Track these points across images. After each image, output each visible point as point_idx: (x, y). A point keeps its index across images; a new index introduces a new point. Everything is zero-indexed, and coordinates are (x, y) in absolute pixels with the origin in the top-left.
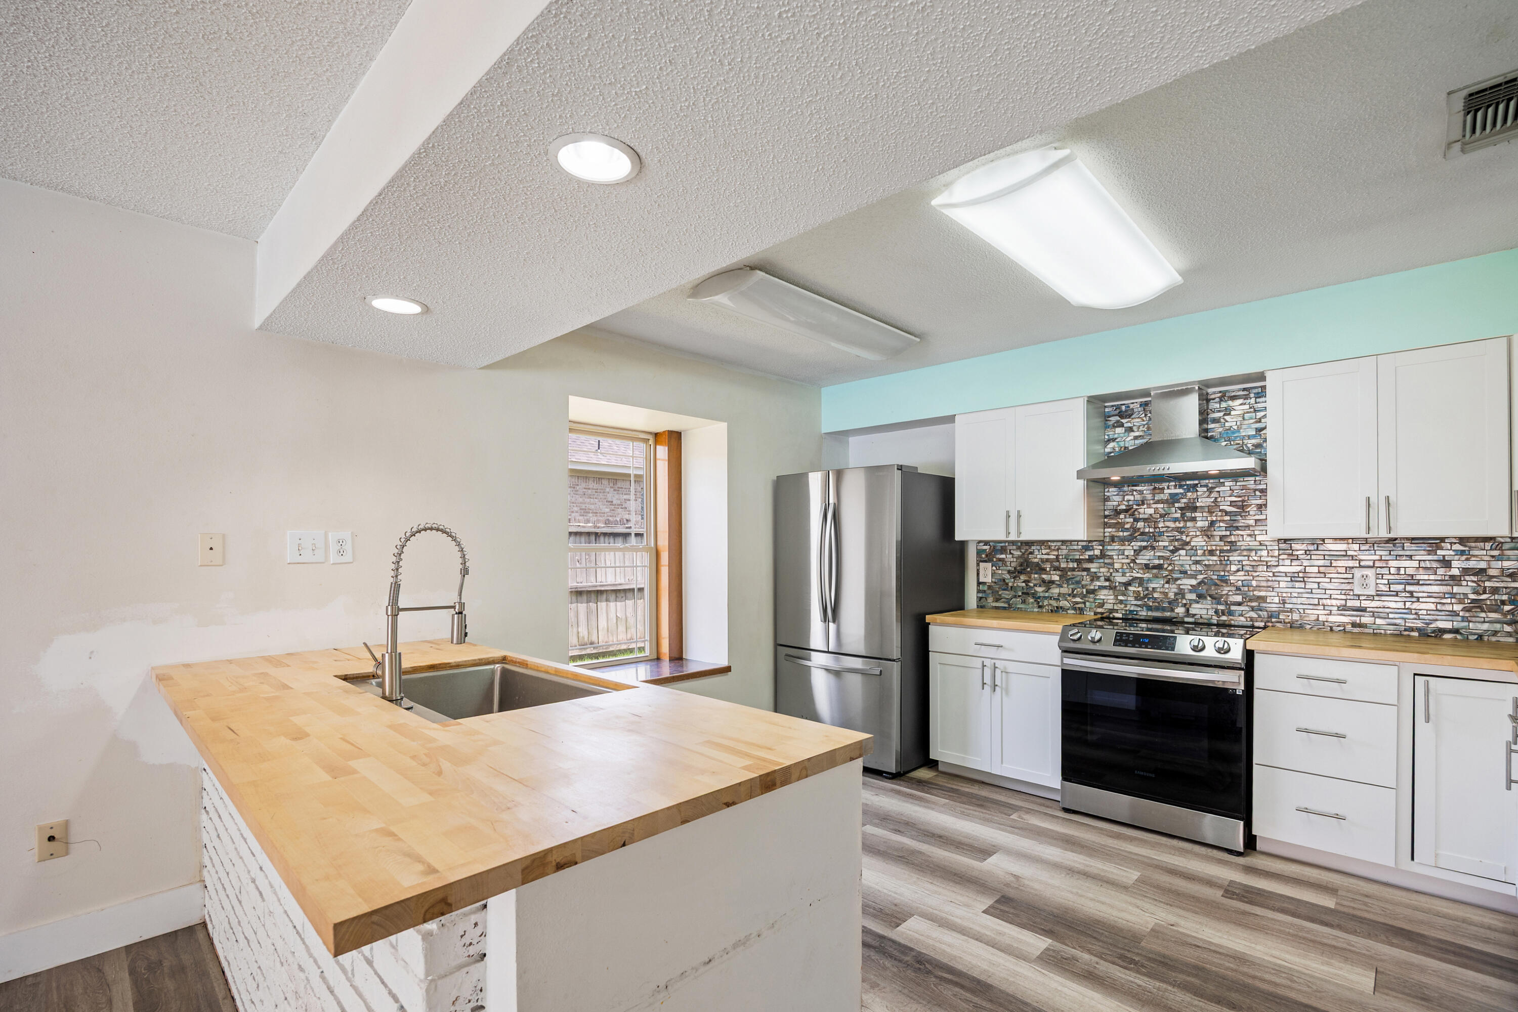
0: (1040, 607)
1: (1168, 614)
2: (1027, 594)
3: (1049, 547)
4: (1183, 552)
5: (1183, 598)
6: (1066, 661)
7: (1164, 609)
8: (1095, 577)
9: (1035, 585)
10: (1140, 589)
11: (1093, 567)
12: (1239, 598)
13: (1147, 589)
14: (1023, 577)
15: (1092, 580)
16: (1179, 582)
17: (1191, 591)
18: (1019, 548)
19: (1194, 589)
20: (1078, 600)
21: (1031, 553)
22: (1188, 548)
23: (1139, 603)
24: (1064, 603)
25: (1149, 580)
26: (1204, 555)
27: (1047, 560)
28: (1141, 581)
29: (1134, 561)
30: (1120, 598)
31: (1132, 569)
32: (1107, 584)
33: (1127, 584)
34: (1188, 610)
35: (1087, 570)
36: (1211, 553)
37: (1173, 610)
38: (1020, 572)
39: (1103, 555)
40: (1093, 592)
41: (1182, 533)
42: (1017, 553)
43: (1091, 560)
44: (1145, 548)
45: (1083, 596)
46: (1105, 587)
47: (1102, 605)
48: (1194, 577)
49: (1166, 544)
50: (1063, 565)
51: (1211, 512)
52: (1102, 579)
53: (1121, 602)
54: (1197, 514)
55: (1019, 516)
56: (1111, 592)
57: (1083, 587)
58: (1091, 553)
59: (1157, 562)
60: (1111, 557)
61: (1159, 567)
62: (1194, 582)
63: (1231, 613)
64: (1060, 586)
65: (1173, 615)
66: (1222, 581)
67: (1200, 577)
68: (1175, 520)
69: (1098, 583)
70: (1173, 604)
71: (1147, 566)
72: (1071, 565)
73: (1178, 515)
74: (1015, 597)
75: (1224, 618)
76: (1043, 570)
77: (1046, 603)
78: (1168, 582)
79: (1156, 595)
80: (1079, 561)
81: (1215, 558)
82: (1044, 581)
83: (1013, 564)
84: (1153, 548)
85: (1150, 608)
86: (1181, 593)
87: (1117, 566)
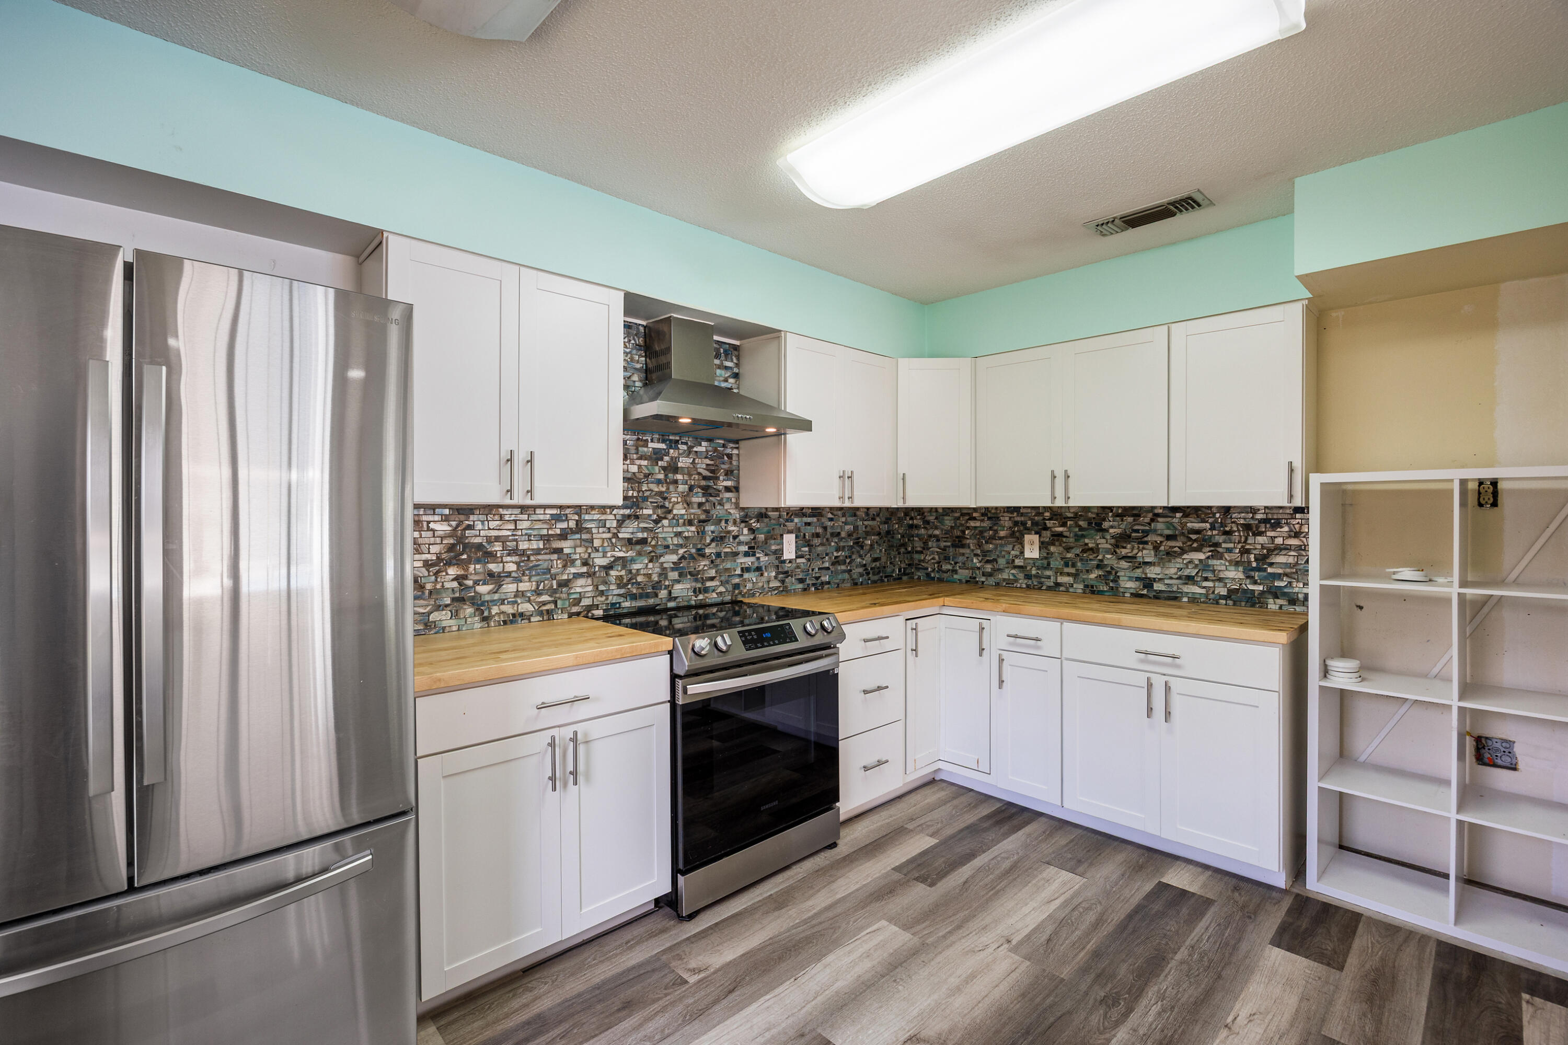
0: (485, 619)
1: (651, 601)
2: (461, 600)
3: (501, 518)
4: (665, 522)
5: (666, 578)
7: (647, 596)
8: (568, 561)
9: (476, 583)
10: (623, 573)
11: (566, 546)
12: (712, 573)
13: (630, 571)
14: (453, 571)
15: (565, 566)
16: (662, 560)
17: (673, 569)
18: (446, 519)
19: (676, 566)
20: (545, 598)
21: (470, 527)
22: (670, 516)
23: (622, 591)
24: (526, 607)
25: (633, 560)
26: (684, 524)
27: (497, 539)
28: (624, 562)
29: (615, 535)
30: (602, 588)
31: (613, 546)
32: (584, 569)
33: (608, 568)
34: (670, 593)
35: (559, 551)
36: (690, 523)
37: (656, 595)
38: (449, 563)
39: (579, 528)
40: (565, 584)
41: (665, 499)
42: (442, 528)
43: (563, 536)
44: (629, 517)
45: (552, 592)
46: (580, 575)
47: (577, 602)
48: (675, 552)
49: (650, 512)
50: (523, 546)
51: (690, 475)
52: (578, 563)
53: (602, 593)
54: (679, 477)
55: (530, 462)
56: (589, 581)
57: (553, 577)
58: (564, 525)
59: (640, 535)
60: (589, 531)
61: (643, 541)
62: (674, 558)
63: (706, 590)
64: (518, 580)
65: (657, 601)
66: (700, 555)
67: (681, 551)
68: (659, 482)
69: (573, 570)
70: (657, 586)
71: (630, 541)
72: (535, 545)
73: (661, 476)
74: (438, 608)
75: (701, 597)
76: (490, 556)
77: (495, 610)
78: (651, 561)
79: (640, 579)
80: (547, 539)
81: (693, 529)
82: (491, 574)
83: (435, 549)
84: (637, 517)
85: (634, 597)
86: (663, 573)
87: (597, 543)
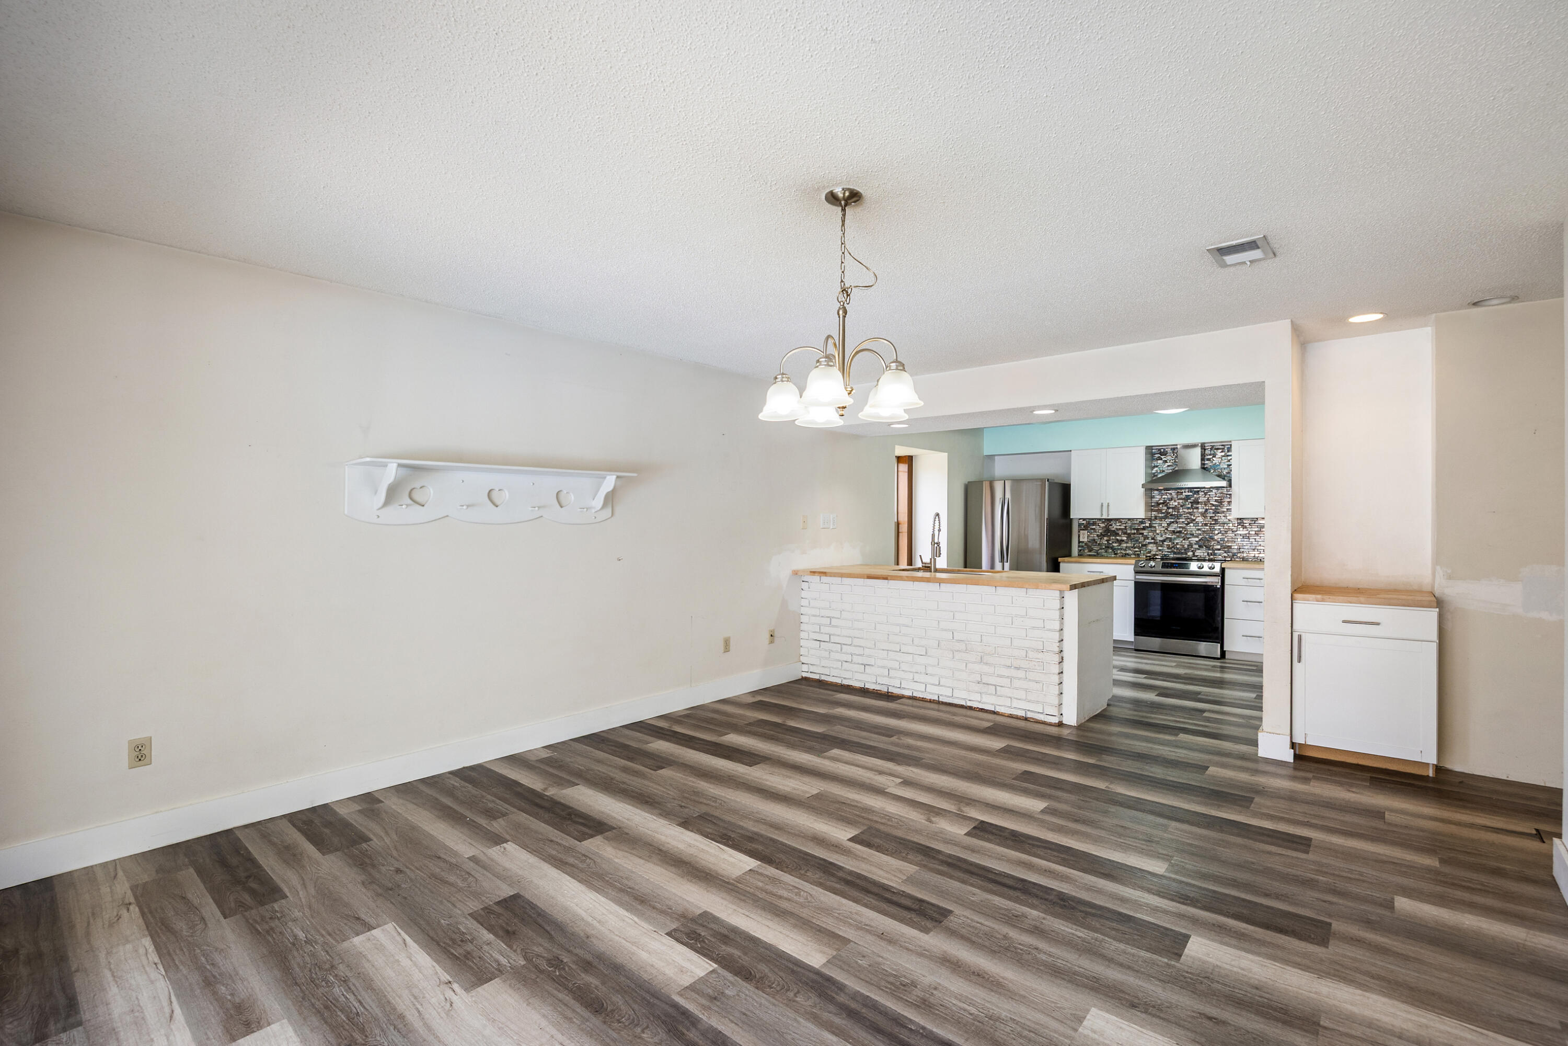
0: (1115, 554)
1: (1184, 556)
2: (1108, 547)
3: (1121, 522)
4: (1192, 525)
5: (1192, 547)
6: (1137, 577)
7: (1182, 553)
8: (1146, 538)
9: (1113, 542)
10: (1170, 543)
11: (1145, 532)
12: (1219, 547)
13: (1174, 543)
14: (1105, 538)
15: (1145, 539)
16: (1190, 539)
17: (1195, 544)
18: (1103, 523)
19: (1197, 542)
20: (1137, 550)
21: (1111, 525)
22: (1194, 522)
23: (1170, 550)
24: (1130, 552)
25: (1175, 539)
26: (1202, 526)
27: (1120, 529)
28: (1170, 540)
29: (1167, 529)
30: (1160, 548)
31: (1166, 533)
32: (1153, 541)
33: (1163, 541)
34: (1194, 554)
35: (1142, 534)
36: (1206, 525)
37: (1186, 554)
38: (1104, 536)
39: (1151, 526)
40: (1145, 545)
41: (1191, 515)
42: (1102, 525)
43: (1144, 528)
44: (1173, 522)
45: (1139, 548)
46: (1151, 543)
47: (1150, 552)
48: (1197, 537)
49: (1184, 520)
50: (1129, 532)
51: (1206, 505)
52: (1150, 538)
53: (1160, 550)
54: (1199, 506)
55: (1108, 505)
56: (1155, 545)
57: (1139, 543)
58: (1144, 525)
59: (1179, 529)
60: (1155, 527)
61: (1180, 532)
62: (1197, 539)
63: (1215, 554)
64: (1127, 543)
65: (1187, 556)
66: (1210, 538)
67: (1200, 537)
68: (1188, 508)
69: (1148, 541)
70: (1187, 550)
71: (1174, 531)
72: (1133, 532)
73: (1190, 506)
74: (1101, 549)
75: (1212, 557)
76: (1117, 534)
77: (1119, 552)
78: (1184, 540)
79: (1178, 546)
80: (1137, 529)
81: (1208, 527)
82: (1117, 540)
83: (1100, 531)
84: (1177, 523)
85: (1175, 553)
86: (1190, 545)
87: (1158, 532)
